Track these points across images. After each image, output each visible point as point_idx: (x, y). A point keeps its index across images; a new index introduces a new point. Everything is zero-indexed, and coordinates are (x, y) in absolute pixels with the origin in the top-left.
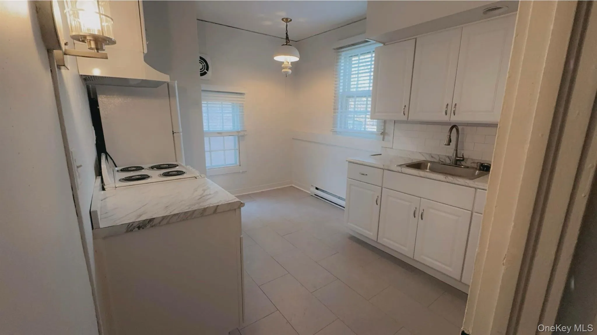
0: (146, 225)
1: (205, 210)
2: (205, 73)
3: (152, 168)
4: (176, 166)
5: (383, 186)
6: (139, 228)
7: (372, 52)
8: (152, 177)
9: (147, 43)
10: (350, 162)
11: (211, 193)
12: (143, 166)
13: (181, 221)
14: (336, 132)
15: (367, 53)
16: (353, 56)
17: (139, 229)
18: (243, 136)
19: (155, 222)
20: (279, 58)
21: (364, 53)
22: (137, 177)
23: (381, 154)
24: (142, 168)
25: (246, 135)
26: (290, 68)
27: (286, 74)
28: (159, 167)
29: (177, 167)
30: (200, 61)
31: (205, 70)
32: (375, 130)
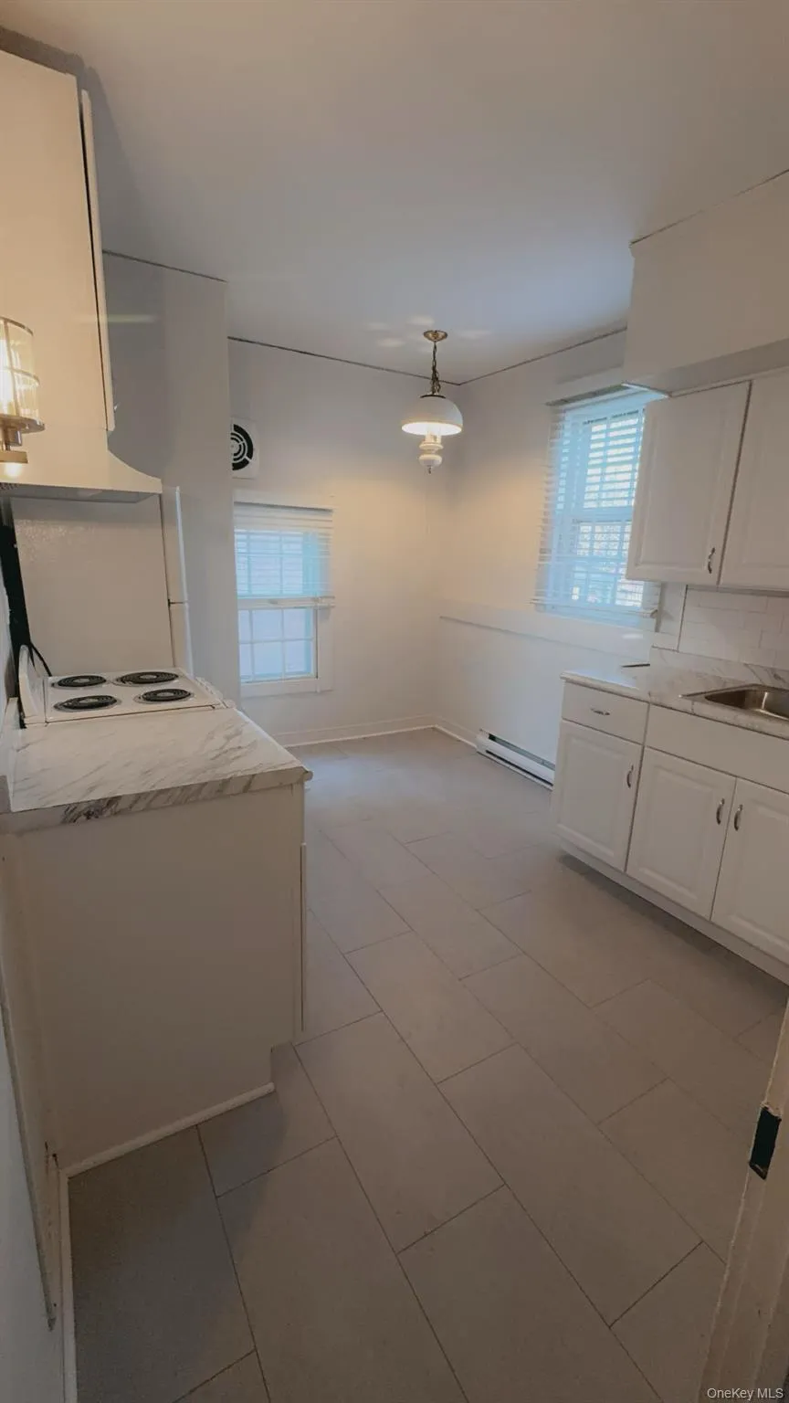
0: (102, 809)
1: (226, 783)
2: (245, 463)
3: (123, 680)
4: (170, 677)
5: (647, 744)
6: (88, 815)
7: (641, 412)
8: (120, 702)
9: (115, 408)
10: (569, 681)
11: (241, 745)
12: (104, 676)
13: (174, 804)
14: (545, 605)
15: (630, 413)
16: (592, 421)
17: (88, 818)
18: (327, 609)
19: (121, 805)
20: (412, 428)
21: (621, 415)
22: (91, 701)
23: (648, 665)
24: (100, 681)
25: (333, 607)
26: (439, 452)
27: (429, 463)
28: (137, 679)
29: (176, 681)
30: (232, 434)
31: (245, 457)
32: (639, 604)
